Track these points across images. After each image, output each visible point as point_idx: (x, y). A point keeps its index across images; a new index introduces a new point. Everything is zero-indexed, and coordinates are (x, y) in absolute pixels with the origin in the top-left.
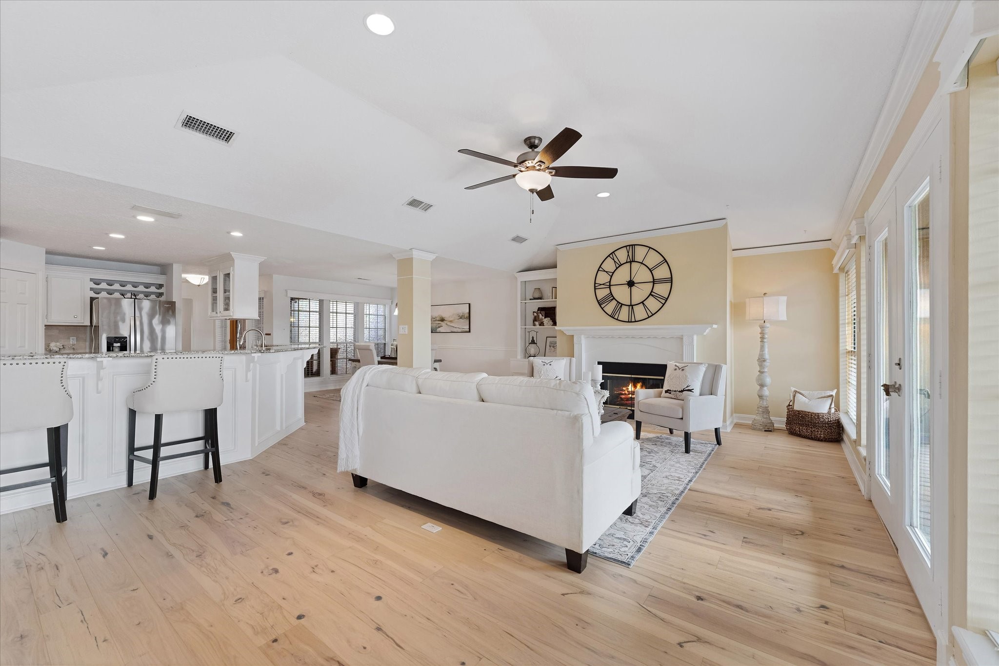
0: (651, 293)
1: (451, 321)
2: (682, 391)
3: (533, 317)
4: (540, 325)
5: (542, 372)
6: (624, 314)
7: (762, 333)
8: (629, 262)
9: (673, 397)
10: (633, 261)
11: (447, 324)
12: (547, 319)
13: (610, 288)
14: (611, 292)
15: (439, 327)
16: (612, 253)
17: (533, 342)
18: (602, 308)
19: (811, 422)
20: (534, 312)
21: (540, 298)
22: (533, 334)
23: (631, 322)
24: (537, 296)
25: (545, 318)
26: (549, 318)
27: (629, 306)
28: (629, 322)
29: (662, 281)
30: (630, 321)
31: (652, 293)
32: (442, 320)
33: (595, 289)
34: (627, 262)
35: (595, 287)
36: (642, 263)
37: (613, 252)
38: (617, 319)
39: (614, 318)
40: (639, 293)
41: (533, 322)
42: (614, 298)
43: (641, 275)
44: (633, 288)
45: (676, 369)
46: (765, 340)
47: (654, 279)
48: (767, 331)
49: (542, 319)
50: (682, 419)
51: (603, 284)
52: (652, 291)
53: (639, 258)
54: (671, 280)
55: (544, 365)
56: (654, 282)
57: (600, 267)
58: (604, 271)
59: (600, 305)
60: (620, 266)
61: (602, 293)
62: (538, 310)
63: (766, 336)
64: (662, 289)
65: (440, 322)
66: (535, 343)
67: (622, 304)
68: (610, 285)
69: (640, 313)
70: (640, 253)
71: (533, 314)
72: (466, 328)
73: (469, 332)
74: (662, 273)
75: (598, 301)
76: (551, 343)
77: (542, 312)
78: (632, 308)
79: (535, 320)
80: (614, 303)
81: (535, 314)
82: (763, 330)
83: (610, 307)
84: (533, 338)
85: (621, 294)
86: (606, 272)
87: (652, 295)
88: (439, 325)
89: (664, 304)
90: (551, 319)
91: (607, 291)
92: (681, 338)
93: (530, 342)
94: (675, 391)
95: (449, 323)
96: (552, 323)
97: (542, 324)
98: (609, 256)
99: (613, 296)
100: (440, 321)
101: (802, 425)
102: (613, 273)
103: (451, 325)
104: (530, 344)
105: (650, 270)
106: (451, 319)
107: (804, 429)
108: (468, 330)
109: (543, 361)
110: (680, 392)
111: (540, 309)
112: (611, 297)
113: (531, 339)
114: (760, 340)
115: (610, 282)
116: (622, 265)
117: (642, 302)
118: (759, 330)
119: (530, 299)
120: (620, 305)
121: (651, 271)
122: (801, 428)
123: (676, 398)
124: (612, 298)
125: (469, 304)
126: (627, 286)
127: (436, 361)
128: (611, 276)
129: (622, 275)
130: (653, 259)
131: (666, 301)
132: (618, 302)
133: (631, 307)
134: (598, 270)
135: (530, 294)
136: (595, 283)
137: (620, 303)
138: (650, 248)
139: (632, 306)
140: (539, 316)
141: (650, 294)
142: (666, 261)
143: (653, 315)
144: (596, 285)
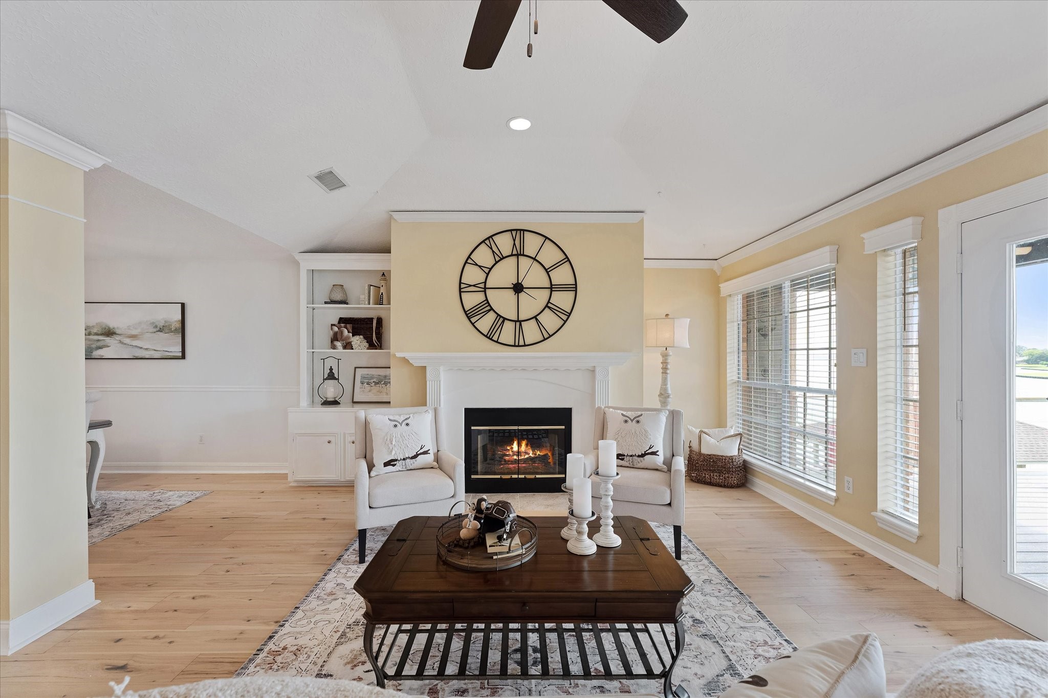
0: (548, 304)
1: (133, 337)
2: (643, 456)
3: (331, 333)
4: (345, 347)
5: (394, 440)
6: (507, 333)
7: (665, 363)
8: (515, 255)
9: (627, 464)
10: (521, 255)
11: (121, 342)
12: (357, 337)
13: (485, 292)
14: (487, 299)
15: (100, 348)
16: (488, 238)
17: (331, 376)
18: (473, 324)
19: (725, 468)
20: (332, 325)
21: (344, 302)
22: (330, 363)
23: (519, 346)
24: (338, 296)
25: (353, 336)
26: (361, 337)
27: (515, 321)
28: (515, 346)
29: (563, 288)
30: (517, 344)
31: (550, 305)
32: (109, 333)
33: (460, 292)
34: (512, 255)
35: (460, 289)
36: (534, 259)
37: (491, 237)
38: (497, 342)
39: (491, 339)
40: (531, 303)
41: (332, 342)
42: (492, 309)
43: (534, 277)
44: (522, 295)
45: (626, 421)
46: (668, 371)
47: (551, 284)
48: (670, 360)
49: (348, 338)
50: (670, 504)
51: (474, 286)
52: (549, 302)
53: (530, 250)
54: (574, 288)
55: (396, 426)
56: (552, 288)
57: (469, 257)
58: (477, 265)
59: (469, 318)
60: (501, 259)
61: (473, 300)
62: (339, 323)
63: (669, 366)
64: (562, 300)
65: (101, 338)
66: (335, 379)
67: (505, 319)
68: (485, 288)
69: (531, 332)
70: (531, 244)
71: (332, 329)
72: (177, 350)
73: (183, 357)
74: (562, 276)
75: (465, 312)
76: (363, 377)
77: (348, 326)
78: (520, 325)
79: (335, 338)
80: (491, 316)
81: (336, 329)
82: (666, 359)
83: (486, 322)
84: (331, 369)
85: (503, 302)
86: (480, 266)
87: (549, 308)
88: (99, 344)
89: (565, 322)
90: (364, 338)
91: (480, 297)
92: (593, 371)
93: (326, 376)
94: (631, 456)
95: (127, 341)
96: (367, 345)
97: (348, 346)
98: (483, 242)
99: (489, 305)
100: (102, 334)
101: (713, 471)
102: (490, 269)
103: (135, 343)
104: (324, 380)
105: (546, 270)
106: (134, 332)
107: (716, 476)
108: (180, 354)
109: (392, 418)
110: (639, 456)
111: (342, 320)
112: (486, 307)
113: (327, 371)
114: (661, 371)
115: (485, 282)
116: (504, 258)
117: (535, 317)
118: (661, 359)
119: (326, 303)
120: (501, 320)
121: (548, 273)
122: (712, 474)
123: (632, 466)
124: (488, 308)
125: (183, 305)
126: (511, 292)
127: (93, 426)
128: (488, 274)
129: (504, 274)
130: (550, 256)
131: (569, 317)
132: (498, 315)
133: (518, 324)
134: (466, 262)
135: (322, 294)
136: (460, 283)
137: (501, 317)
138: (546, 238)
139: (520, 322)
140: (342, 333)
141: (547, 306)
142: (569, 260)
143: (550, 336)
144: (463, 286)
